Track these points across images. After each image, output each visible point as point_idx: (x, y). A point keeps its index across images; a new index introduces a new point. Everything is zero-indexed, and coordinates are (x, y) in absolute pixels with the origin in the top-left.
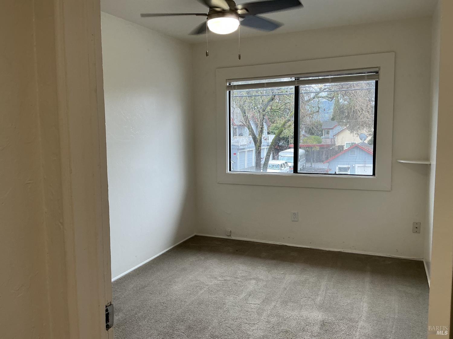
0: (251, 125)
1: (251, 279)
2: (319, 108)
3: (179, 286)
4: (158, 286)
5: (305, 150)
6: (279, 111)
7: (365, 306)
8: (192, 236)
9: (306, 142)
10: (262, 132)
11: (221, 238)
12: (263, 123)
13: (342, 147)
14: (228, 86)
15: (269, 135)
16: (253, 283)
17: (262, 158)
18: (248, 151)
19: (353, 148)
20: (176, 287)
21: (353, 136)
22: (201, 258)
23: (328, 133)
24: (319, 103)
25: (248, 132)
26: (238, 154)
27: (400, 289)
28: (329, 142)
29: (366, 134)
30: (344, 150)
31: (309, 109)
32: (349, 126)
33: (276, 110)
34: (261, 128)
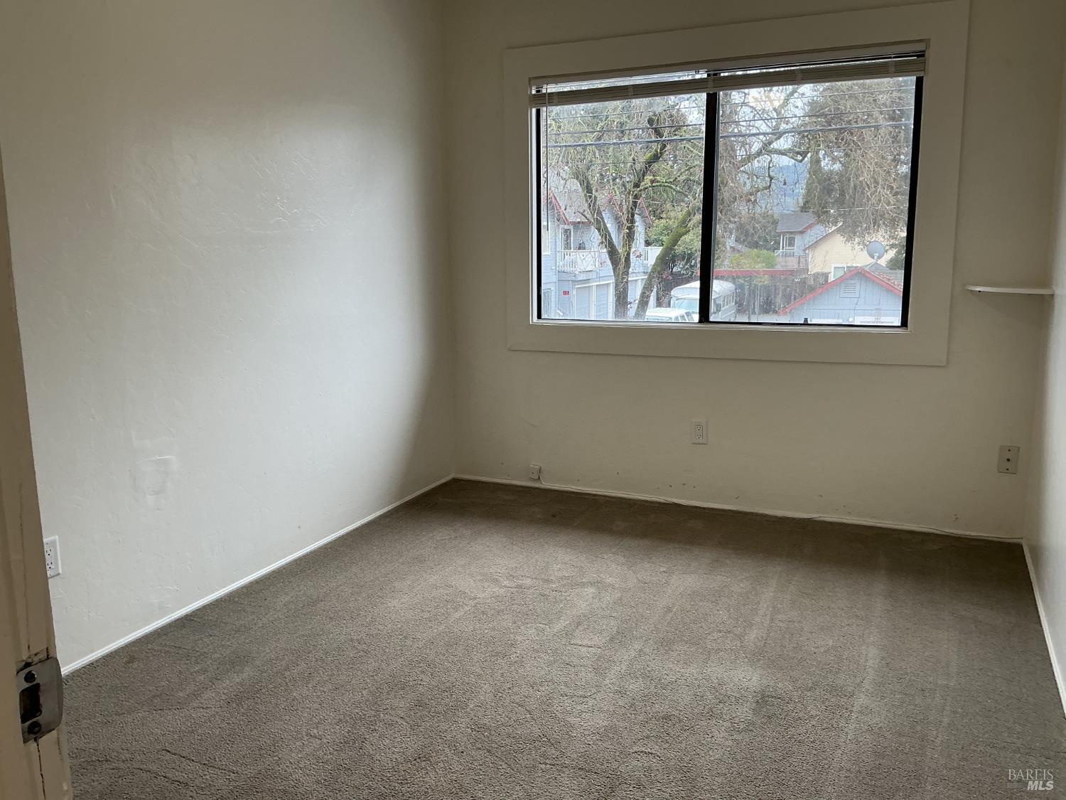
0: (606, 221)
1: (583, 585)
2: (771, 178)
3: (403, 600)
4: (351, 599)
5: (734, 283)
6: (674, 187)
7: (872, 656)
8: (443, 481)
9: (738, 265)
10: (630, 236)
11: (517, 486)
12: (633, 215)
13: (826, 276)
14: (534, 95)
15: (650, 247)
16: (587, 595)
17: (630, 303)
18: (597, 285)
19: (852, 277)
20: (395, 603)
21: (853, 249)
22: (465, 531)
23: (791, 243)
24: (771, 166)
25: (596, 238)
26: (575, 292)
27: (964, 613)
28: (792, 264)
29: (883, 243)
30: (829, 281)
31: (748, 181)
32: (842, 226)
33: (666, 184)
34: (629, 228)
